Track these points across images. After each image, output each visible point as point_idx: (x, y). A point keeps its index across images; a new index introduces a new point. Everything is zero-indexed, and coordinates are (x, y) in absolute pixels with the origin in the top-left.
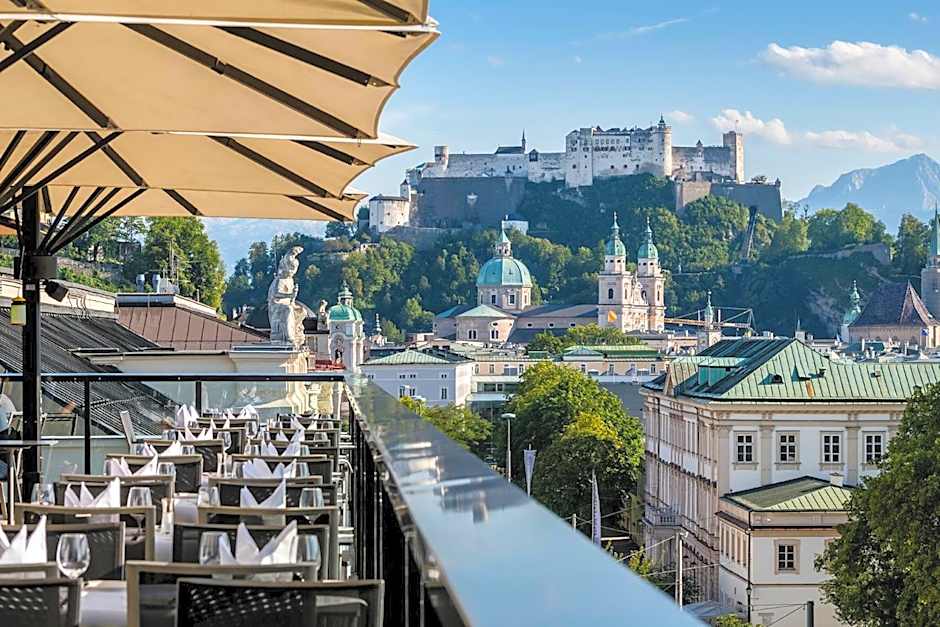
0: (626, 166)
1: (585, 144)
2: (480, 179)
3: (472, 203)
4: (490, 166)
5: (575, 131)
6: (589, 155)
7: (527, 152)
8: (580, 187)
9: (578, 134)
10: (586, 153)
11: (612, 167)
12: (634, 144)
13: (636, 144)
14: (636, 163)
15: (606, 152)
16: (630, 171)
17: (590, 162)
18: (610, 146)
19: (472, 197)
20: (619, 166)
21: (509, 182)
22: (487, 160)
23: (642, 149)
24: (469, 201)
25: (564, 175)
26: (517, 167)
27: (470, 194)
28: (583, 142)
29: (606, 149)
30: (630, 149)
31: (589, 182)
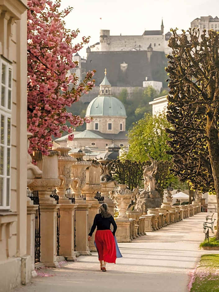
2: (131, 52)
3: (124, 69)
4: (138, 44)
5: (198, 19)
7: (164, 34)
9: (199, 21)
19: (124, 65)
21: (149, 55)
22: (137, 40)
24: (122, 68)
26: (157, 44)
27: (122, 63)
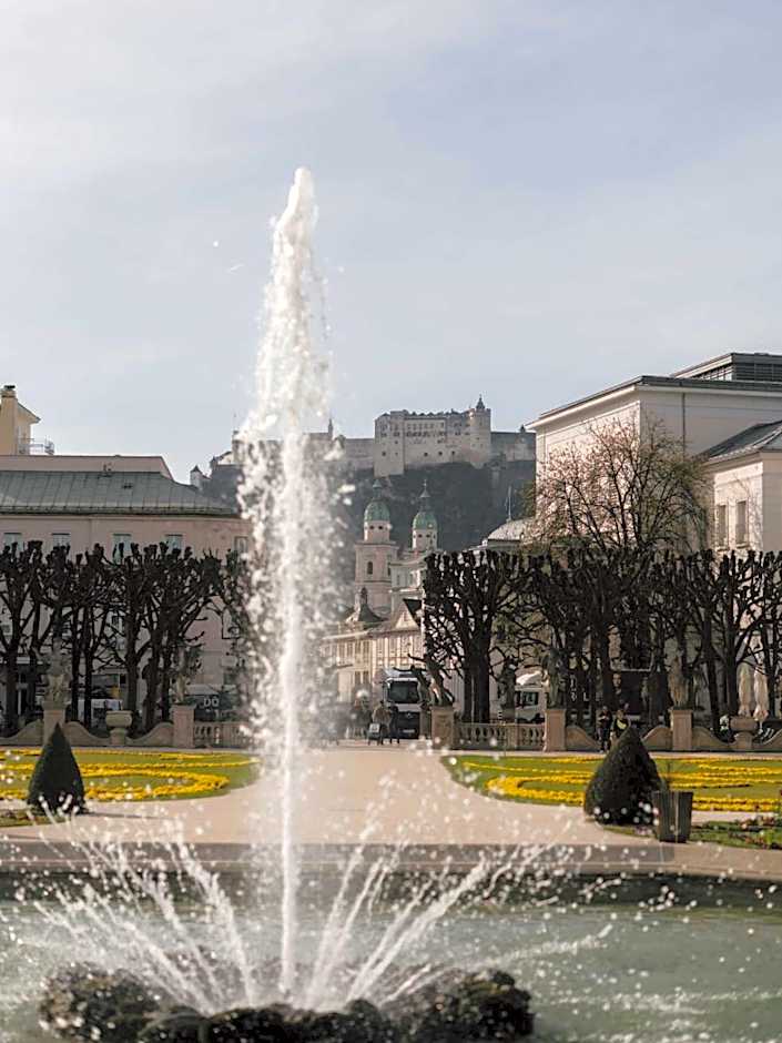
0: (441, 453)
1: (396, 429)
5: (385, 415)
6: (400, 440)
7: (334, 437)
8: (390, 476)
9: (389, 418)
10: (397, 439)
11: (426, 454)
12: (449, 428)
13: (453, 429)
14: (452, 449)
15: (420, 438)
16: (445, 459)
17: (401, 448)
18: (423, 431)
20: (433, 453)
23: (458, 434)
25: (373, 463)
28: (394, 427)
29: (420, 434)
30: (446, 433)
31: (400, 471)
